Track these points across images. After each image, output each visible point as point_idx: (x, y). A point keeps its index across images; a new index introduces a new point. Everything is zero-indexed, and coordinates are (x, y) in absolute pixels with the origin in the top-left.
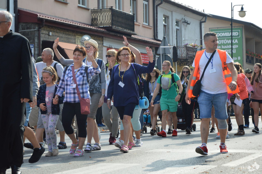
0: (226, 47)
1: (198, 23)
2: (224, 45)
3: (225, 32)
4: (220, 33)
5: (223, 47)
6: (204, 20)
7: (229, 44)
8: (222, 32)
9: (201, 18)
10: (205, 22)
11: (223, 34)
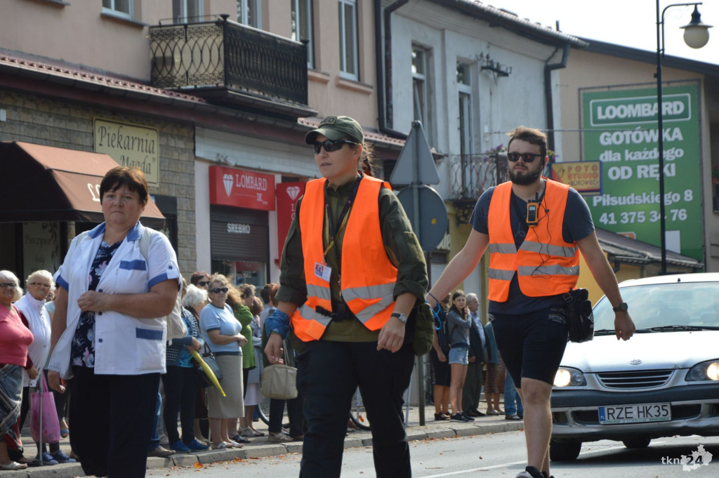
0: (639, 156)
1: (537, 69)
2: (633, 147)
3: (634, 103)
4: (616, 104)
5: (628, 156)
6: (557, 59)
7: (649, 146)
8: (626, 103)
9: (546, 51)
10: (561, 66)
11: (629, 111)
